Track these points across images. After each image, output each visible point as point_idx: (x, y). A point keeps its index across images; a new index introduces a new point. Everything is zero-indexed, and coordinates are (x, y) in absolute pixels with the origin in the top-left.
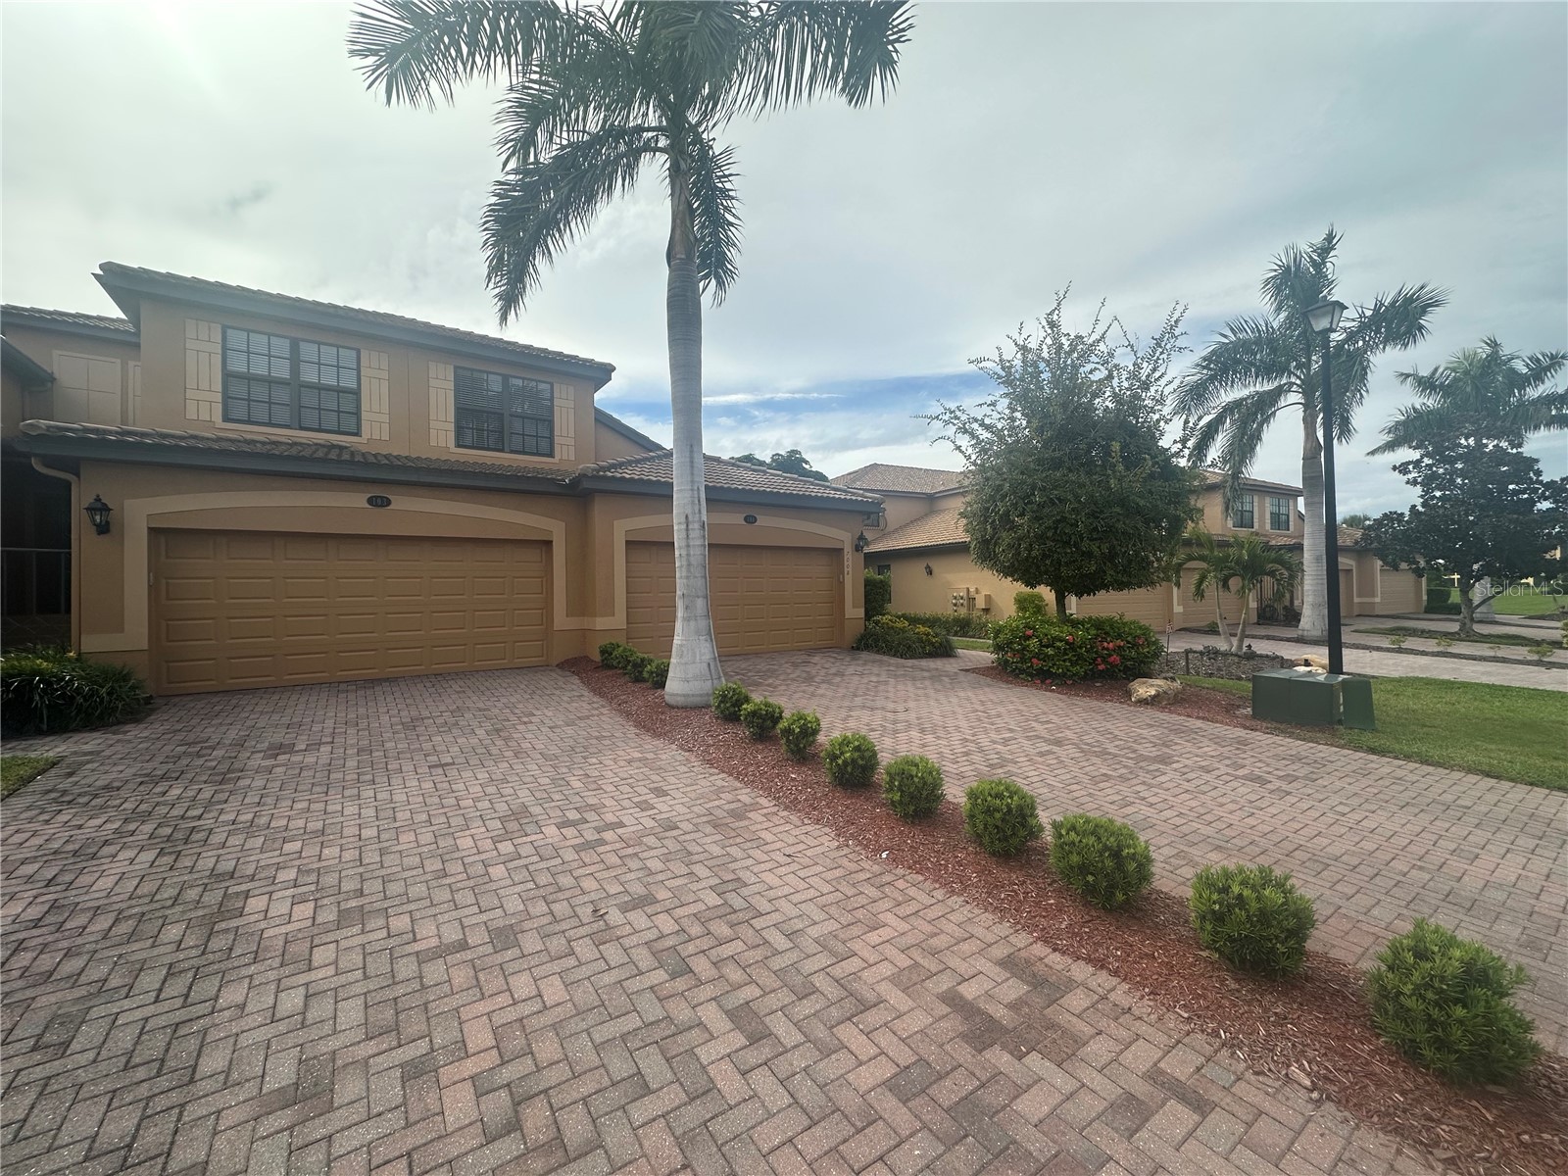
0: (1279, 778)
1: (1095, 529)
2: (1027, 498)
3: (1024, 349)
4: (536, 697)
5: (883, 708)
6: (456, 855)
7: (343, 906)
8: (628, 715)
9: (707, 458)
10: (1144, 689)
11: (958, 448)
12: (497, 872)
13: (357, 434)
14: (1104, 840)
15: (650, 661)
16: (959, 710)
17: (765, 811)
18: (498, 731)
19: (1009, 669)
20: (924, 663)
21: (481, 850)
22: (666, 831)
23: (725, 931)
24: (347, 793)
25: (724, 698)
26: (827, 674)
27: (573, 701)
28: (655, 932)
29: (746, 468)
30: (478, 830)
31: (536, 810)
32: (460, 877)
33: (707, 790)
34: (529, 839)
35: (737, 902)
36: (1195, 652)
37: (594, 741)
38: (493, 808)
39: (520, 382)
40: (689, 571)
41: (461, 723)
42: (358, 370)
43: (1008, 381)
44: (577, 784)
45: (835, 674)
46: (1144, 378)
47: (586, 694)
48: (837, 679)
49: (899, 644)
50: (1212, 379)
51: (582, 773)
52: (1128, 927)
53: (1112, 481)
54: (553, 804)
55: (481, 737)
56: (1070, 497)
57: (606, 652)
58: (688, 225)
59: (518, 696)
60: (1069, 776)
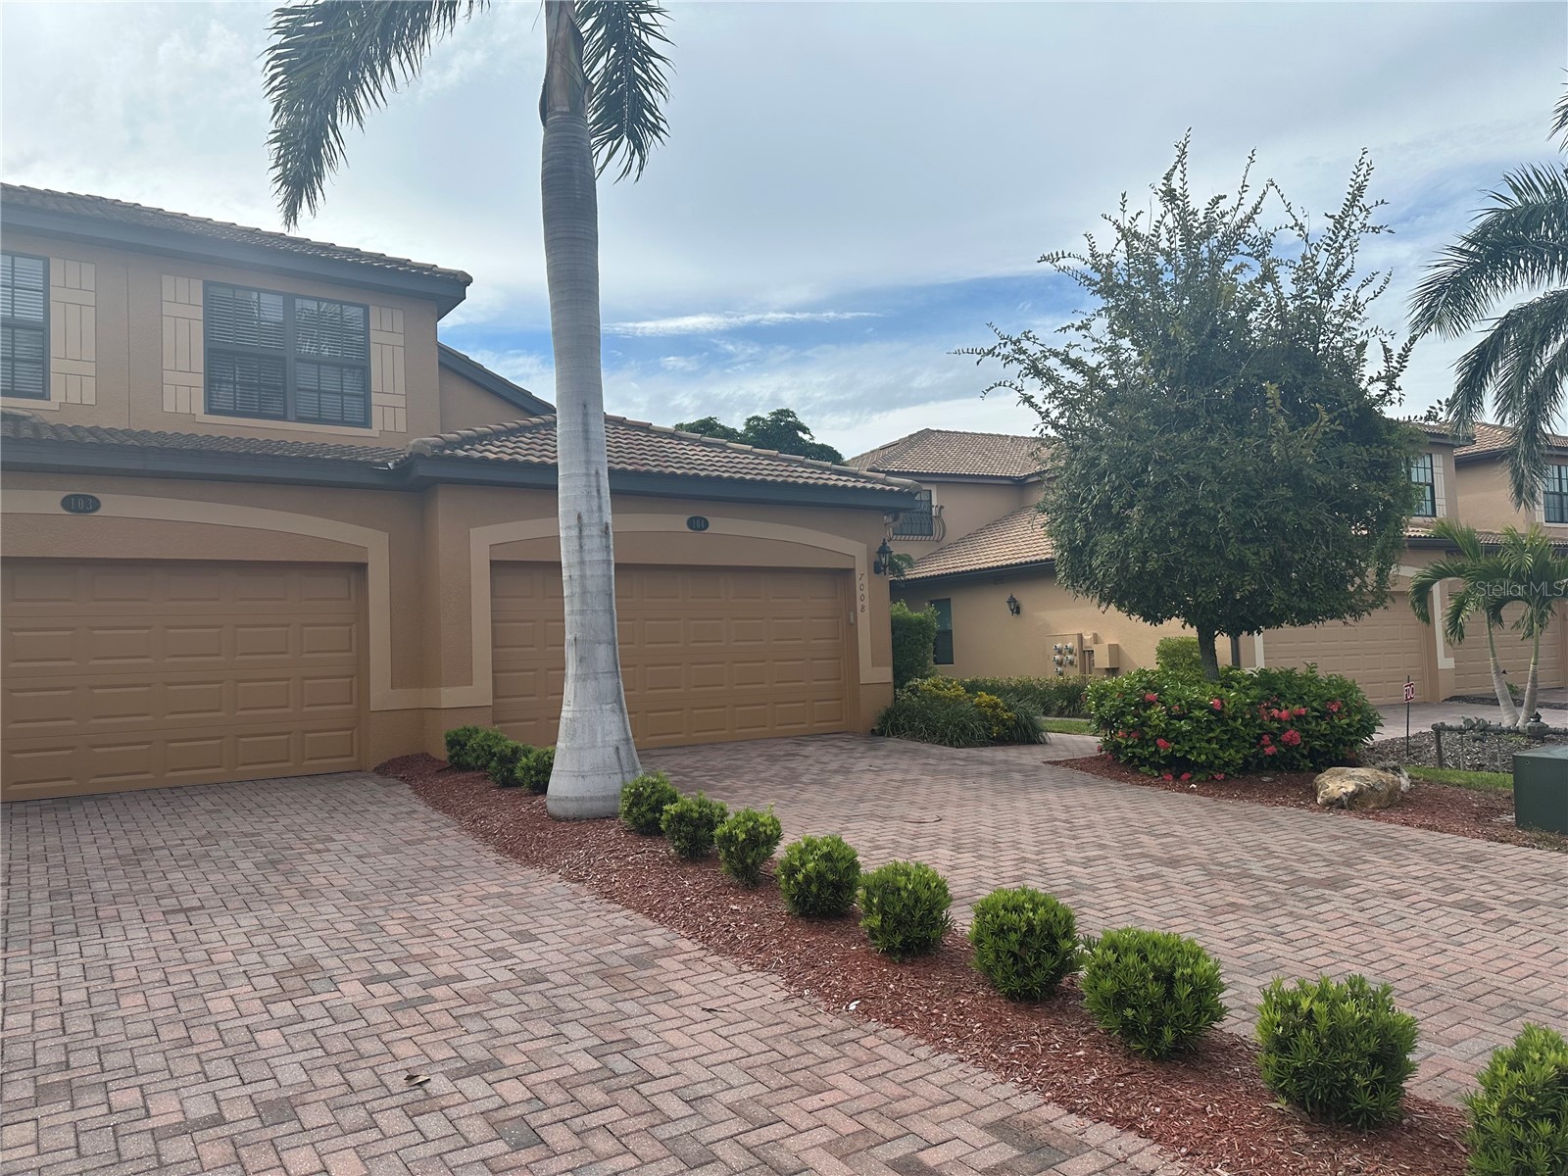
0: (1510, 904)
1: (1249, 524)
2: (1136, 479)
3: (1128, 235)
4: (339, 816)
5: (902, 818)
6: (207, 1020)
7: (41, 1081)
8: (486, 836)
9: (609, 419)
10: (1338, 783)
11: (1028, 400)
12: (269, 1038)
13: (44, 396)
14: (1150, 958)
15: (527, 753)
16: (1025, 819)
17: (686, 956)
18: (273, 863)
19: (1123, 758)
20: (987, 753)
21: (244, 1013)
22: (528, 984)
23: (597, 1096)
24: (36, 948)
25: (637, 798)
26: (822, 771)
27: (398, 820)
28: (496, 1102)
29: (693, 442)
30: (240, 988)
31: (331, 963)
32: (213, 1046)
33: (600, 932)
34: (318, 998)
35: (619, 1064)
36: (1451, 729)
37: (428, 874)
38: (263, 962)
39: (312, 305)
40: (584, 602)
41: (214, 854)
42: (46, 292)
43: (1108, 288)
44: (395, 929)
45: (836, 772)
46: (1323, 277)
47: (422, 808)
48: (839, 778)
49: (948, 723)
50: (1478, 270)
51: (405, 914)
52: (1180, 1079)
53: (1273, 446)
54: (357, 955)
55: (246, 872)
56: (1206, 472)
57: (455, 743)
58: (573, 58)
59: (309, 816)
60: (1174, 906)
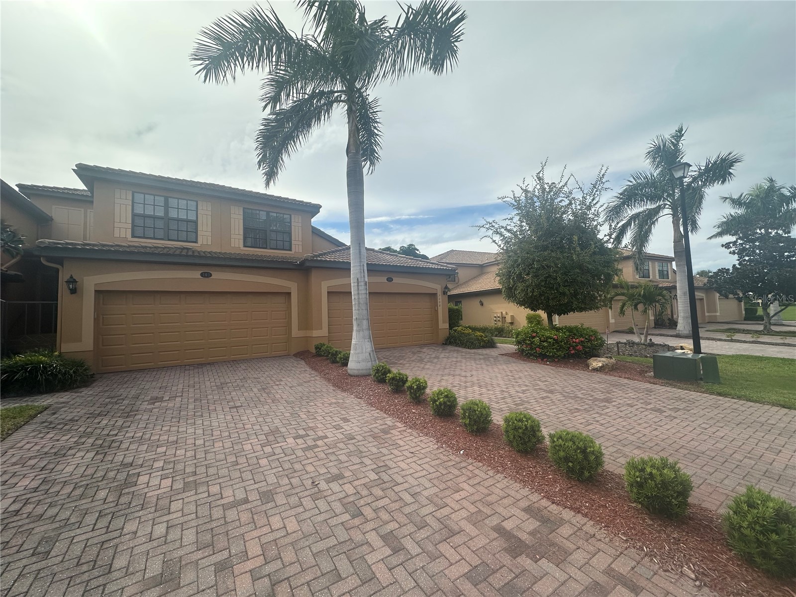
0: (670, 409)
1: (566, 281)
2: (531, 265)
3: (526, 191)
4: (283, 372)
5: (459, 375)
6: (243, 453)
7: (186, 480)
8: (329, 380)
9: (367, 249)
10: (596, 363)
11: (494, 241)
12: (263, 462)
13: (196, 242)
14: (577, 443)
15: (340, 352)
16: (499, 375)
17: (400, 429)
18: (264, 389)
19: (524, 354)
20: (480, 351)
21: (255, 451)
22: (349, 440)
23: (379, 493)
24: (189, 422)
25: (378, 371)
26: (430, 357)
27: (301, 373)
28: (344, 494)
29: (387, 254)
30: (254, 440)
31: (283, 430)
32: (244, 465)
33: (370, 419)
34: (280, 445)
35: (386, 478)
36: (622, 343)
37: (312, 394)
38: (261, 429)
39: (275, 215)
40: (359, 306)
41: (245, 385)
42: (197, 211)
43: (518, 207)
44: (304, 416)
45: (435, 358)
46: (588, 204)
47: (308, 369)
48: (436, 360)
49: (467, 341)
50: (623, 203)
51: (306, 410)
52: (592, 490)
53: (574, 256)
54: (291, 427)
55: (255, 392)
56: (553, 265)
57: (318, 348)
58: (357, 136)
59: (274, 371)
60: (557, 410)
